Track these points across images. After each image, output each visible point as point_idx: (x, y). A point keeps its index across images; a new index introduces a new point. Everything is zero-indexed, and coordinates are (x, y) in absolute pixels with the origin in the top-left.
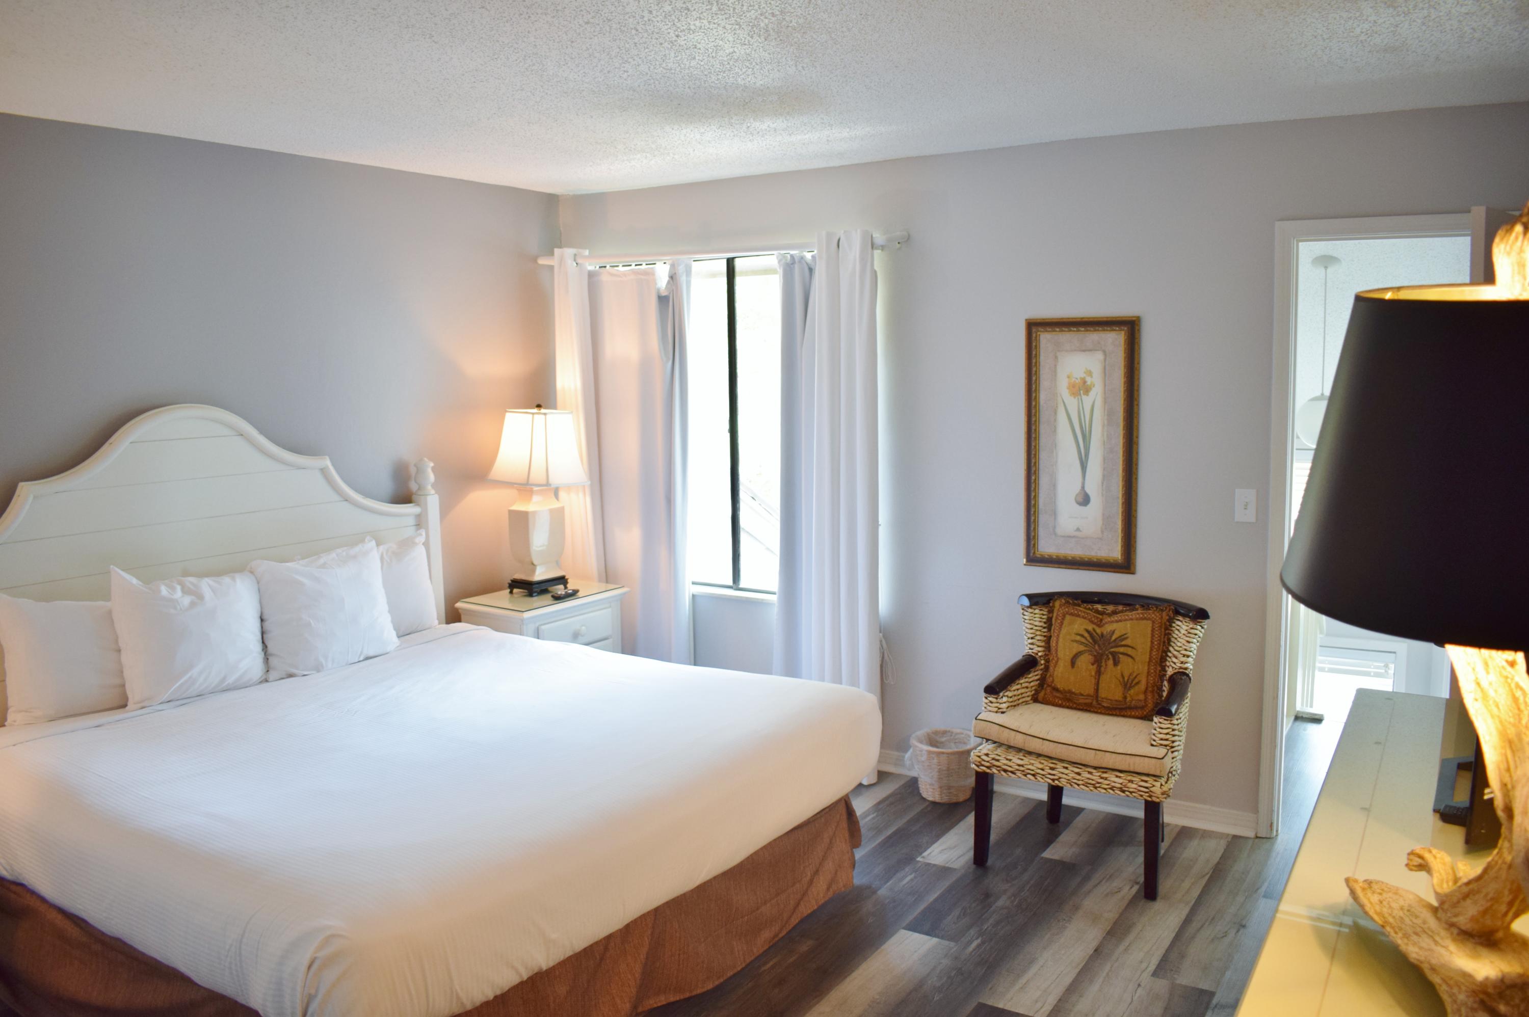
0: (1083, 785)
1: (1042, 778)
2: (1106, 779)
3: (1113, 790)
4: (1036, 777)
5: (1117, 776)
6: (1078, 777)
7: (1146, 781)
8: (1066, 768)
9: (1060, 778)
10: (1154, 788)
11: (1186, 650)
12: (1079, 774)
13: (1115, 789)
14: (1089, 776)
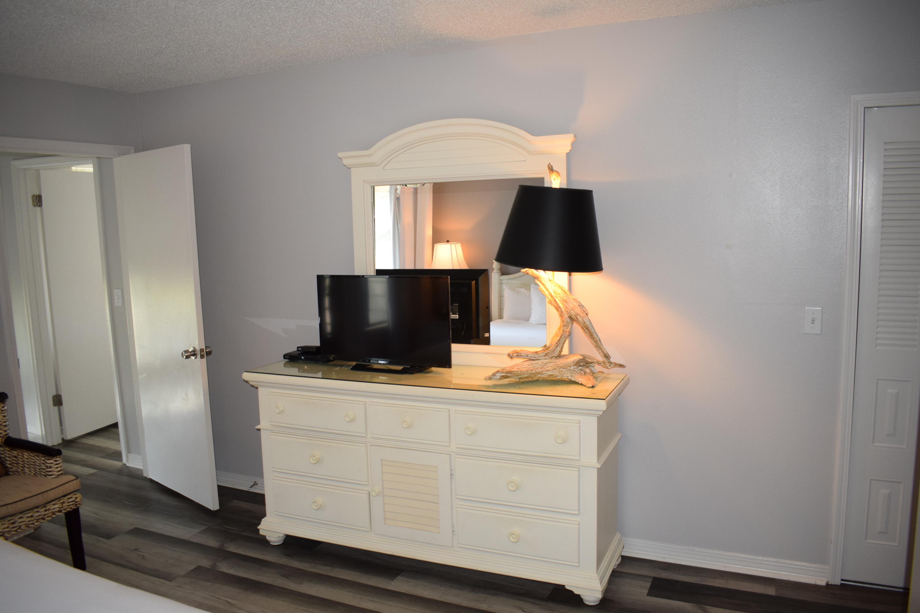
0: (36, 522)
1: (9, 534)
2: (49, 510)
3: (55, 514)
4: (5, 535)
5: (54, 505)
6: (33, 518)
7: (71, 498)
8: (22, 517)
9: (20, 526)
10: (78, 499)
11: (5, 422)
12: (32, 516)
13: (55, 513)
14: (38, 514)
